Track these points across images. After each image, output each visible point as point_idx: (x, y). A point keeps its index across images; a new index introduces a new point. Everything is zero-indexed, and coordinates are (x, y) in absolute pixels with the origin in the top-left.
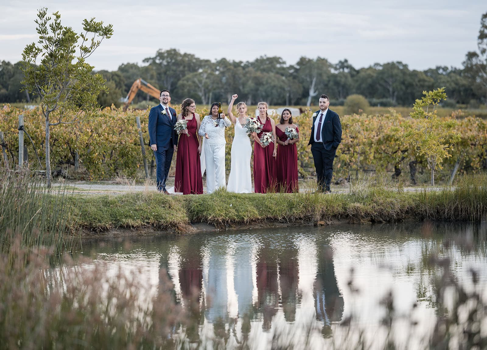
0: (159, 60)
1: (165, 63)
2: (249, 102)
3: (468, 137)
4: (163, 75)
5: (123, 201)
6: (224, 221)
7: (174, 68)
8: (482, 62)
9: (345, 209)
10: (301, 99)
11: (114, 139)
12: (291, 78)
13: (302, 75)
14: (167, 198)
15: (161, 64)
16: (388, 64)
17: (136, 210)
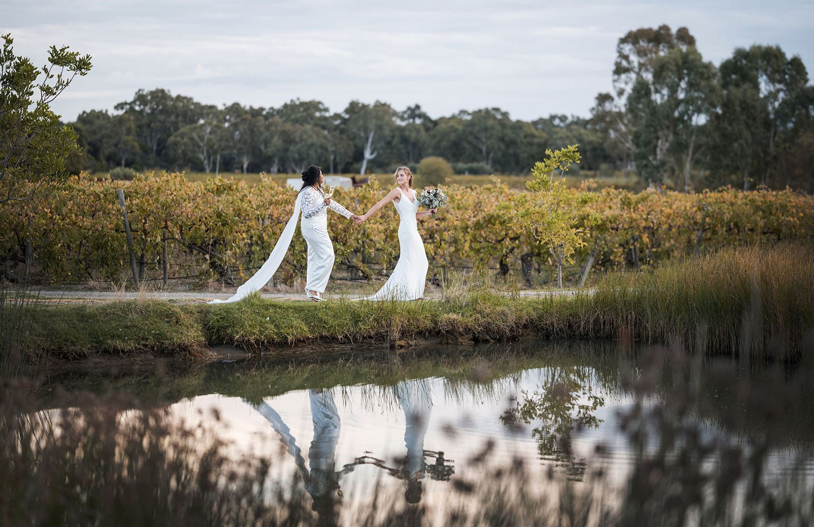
0: (139, 106)
1: (148, 110)
2: (275, 169)
3: (607, 217)
4: (145, 129)
5: (107, 314)
6: (257, 341)
7: (162, 118)
8: (620, 108)
9: (436, 323)
10: (351, 164)
11: (86, 223)
12: (337, 133)
13: (353, 128)
14: (173, 309)
15: (142, 111)
16: (480, 111)
17: (127, 327)
